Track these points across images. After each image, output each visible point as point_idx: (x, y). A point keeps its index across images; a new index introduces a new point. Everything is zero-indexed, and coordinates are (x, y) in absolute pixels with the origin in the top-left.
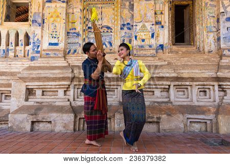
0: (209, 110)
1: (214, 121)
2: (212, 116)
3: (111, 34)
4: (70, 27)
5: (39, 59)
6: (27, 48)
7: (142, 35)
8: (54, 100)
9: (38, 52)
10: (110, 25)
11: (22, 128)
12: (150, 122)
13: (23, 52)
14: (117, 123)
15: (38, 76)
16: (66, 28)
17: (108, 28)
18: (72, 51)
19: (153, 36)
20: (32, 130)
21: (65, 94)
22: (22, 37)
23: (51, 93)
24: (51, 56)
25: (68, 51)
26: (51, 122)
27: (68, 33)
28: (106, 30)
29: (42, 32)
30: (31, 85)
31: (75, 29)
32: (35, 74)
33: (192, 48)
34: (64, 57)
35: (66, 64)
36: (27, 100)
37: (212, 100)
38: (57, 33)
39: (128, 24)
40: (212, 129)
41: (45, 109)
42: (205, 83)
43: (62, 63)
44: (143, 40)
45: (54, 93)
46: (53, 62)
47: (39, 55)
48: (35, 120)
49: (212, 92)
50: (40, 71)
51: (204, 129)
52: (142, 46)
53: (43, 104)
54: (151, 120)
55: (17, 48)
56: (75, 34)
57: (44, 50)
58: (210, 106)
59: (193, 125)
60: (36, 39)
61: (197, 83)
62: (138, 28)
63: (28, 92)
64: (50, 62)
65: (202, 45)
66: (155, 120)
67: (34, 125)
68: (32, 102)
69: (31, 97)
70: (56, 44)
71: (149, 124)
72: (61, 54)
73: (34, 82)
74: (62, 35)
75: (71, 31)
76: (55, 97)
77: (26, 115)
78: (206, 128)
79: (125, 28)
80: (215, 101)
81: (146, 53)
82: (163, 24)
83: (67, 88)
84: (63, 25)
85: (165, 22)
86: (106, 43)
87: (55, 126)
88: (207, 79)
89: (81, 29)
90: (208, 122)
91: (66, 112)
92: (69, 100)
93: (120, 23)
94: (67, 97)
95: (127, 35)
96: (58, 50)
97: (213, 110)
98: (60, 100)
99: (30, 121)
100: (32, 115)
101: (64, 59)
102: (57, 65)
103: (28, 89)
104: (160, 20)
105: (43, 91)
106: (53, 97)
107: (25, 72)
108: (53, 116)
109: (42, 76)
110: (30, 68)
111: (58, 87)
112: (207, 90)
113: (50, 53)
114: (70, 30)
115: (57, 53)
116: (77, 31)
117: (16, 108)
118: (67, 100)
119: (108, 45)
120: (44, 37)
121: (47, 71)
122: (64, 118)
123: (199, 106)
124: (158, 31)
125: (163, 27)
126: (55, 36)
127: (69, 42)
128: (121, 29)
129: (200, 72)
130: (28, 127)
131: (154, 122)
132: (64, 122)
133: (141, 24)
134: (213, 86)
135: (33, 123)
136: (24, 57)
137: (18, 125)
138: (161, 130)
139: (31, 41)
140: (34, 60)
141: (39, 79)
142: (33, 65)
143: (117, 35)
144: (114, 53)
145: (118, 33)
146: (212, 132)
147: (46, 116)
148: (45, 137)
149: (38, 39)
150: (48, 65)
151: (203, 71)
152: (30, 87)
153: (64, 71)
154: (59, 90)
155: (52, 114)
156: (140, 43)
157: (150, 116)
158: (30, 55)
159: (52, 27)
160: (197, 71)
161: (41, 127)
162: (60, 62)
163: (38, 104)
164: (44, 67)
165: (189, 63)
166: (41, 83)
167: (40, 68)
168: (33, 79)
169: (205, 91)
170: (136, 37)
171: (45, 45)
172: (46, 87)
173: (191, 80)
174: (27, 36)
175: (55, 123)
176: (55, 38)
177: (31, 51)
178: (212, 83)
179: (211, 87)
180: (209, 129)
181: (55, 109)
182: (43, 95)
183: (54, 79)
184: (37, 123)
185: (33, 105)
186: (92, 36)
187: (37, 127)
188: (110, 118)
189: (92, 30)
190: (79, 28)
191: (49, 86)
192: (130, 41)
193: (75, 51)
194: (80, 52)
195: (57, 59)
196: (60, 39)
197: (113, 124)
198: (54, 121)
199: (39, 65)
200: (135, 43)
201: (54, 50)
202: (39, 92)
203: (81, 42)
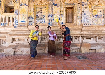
0: (78, 45)
1: (80, 49)
2: (79, 47)
3: (45, 18)
4: (30, 15)
6: (13, 23)
7: (56, 19)
8: (23, 43)
9: (17, 25)
10: (45, 15)
11: (10, 54)
13: (11, 24)
15: (16, 33)
16: (28, 16)
17: (44, 16)
18: (30, 24)
19: (59, 19)
20: (14, 54)
21: (28, 40)
22: (11, 19)
23: (22, 40)
24: (22, 26)
27: (29, 17)
28: (43, 17)
29: (19, 17)
30: (14, 37)
31: (32, 16)
33: (73, 24)
34: (27, 26)
35: (28, 29)
36: (12, 42)
37: (79, 41)
38: (25, 17)
39: (51, 15)
40: (79, 51)
41: (19, 46)
42: (77, 36)
43: (26, 29)
47: (18, 26)
48: (15, 50)
49: (79, 39)
50: (17, 32)
52: (56, 23)
53: (19, 44)
54: (59, 49)
55: (9, 23)
57: (19, 24)
58: (79, 43)
59: (73, 50)
60: (16, 20)
61: (75, 36)
62: (54, 16)
65: (76, 23)
66: (60, 49)
68: (14, 43)
70: (24, 22)
72: (26, 25)
75: (30, 17)
77: (11, 49)
78: (77, 51)
79: (50, 16)
80: (80, 42)
81: (57, 25)
82: (63, 15)
83: (28, 38)
84: (27, 14)
85: (64, 15)
86: (43, 22)
87: (23, 52)
88: (78, 34)
90: (78, 49)
91: (28, 47)
92: (29, 42)
93: (48, 14)
94: (28, 41)
95: (51, 19)
96: (25, 24)
97: (80, 45)
98: (26, 43)
99: (13, 51)
100: (14, 48)
101: (27, 27)
102: (24, 29)
103: (12, 38)
104: (62, 14)
105: (19, 39)
106: (23, 41)
107: (11, 32)
108: (23, 49)
109: (18, 33)
110: (13, 31)
111: (24, 37)
112: (78, 38)
116: (32, 17)
117: (8, 46)
119: (44, 22)
120: (19, 18)
121: (20, 32)
122: (27, 49)
123: (75, 44)
124: (62, 18)
125: (63, 16)
126: (23, 18)
127: (29, 21)
128: (49, 16)
129: (75, 32)
130: (12, 53)
132: (27, 51)
133: (55, 15)
134: (80, 37)
135: (14, 51)
136: (12, 26)
137: (8, 53)
138: (62, 52)
139: (15, 20)
140: (16, 27)
141: (17, 35)
142: (15, 29)
144: (46, 25)
145: (47, 18)
146: (79, 52)
147: (20, 49)
150: (21, 29)
151: (77, 32)
152: (13, 38)
153: (27, 32)
154: (25, 39)
157: (58, 47)
158: (14, 26)
160: (74, 32)
163: (17, 44)
164: (19, 30)
165: (72, 29)
167: (17, 30)
168: (14, 35)
169: (77, 39)
170: (54, 20)
171: (20, 22)
174: (13, 18)
175: (23, 51)
177: (15, 24)
178: (79, 36)
179: (79, 37)
180: (78, 52)
181: (23, 46)
182: (19, 41)
183: (23, 35)
184: (16, 52)
185: (15, 45)
186: (38, 19)
187: (16, 53)
188: (44, 49)
189: (38, 17)
190: (33, 16)
191: (21, 38)
192: (52, 21)
193: (32, 24)
194: (33, 25)
195: (24, 27)
196: (26, 20)
197: (45, 51)
198: (23, 50)
199: (17, 29)
200: (53, 22)
201: (23, 24)
202: (17, 40)
203: (34, 21)
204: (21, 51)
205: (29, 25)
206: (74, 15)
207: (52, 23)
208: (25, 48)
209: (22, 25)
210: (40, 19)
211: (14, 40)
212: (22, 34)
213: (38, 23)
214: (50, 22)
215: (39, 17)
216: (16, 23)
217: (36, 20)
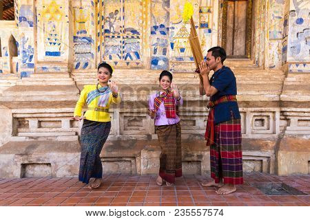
0: (267, 145)
1: (273, 159)
2: (269, 153)
3: (139, 40)
4: (78, 29)
5: (32, 76)
6: (16, 59)
7: (180, 42)
8: (56, 134)
9: (31, 66)
10: (136, 28)
11: (7, 174)
12: (189, 162)
13: (9, 65)
14: (143, 164)
15: (28, 99)
16: (70, 30)
17: (134, 31)
18: (82, 65)
20: (23, 176)
21: (72, 126)
22: (5, 43)
23: (52, 124)
24: (50, 70)
25: (75, 64)
26: (50, 164)
27: (75, 37)
28: (131, 34)
29: (36, 36)
30: (22, 112)
31: (85, 32)
32: (23, 96)
33: (248, 63)
34: (70, 73)
35: (72, 83)
36: (15, 133)
37: (271, 131)
38: (57, 37)
39: (162, 26)
40: (269, 169)
41: (41, 147)
42: (263, 109)
43: (65, 80)
44: (182, 50)
45: (56, 124)
46: (51, 79)
47: (32, 70)
48: (26, 162)
49: (271, 121)
50: (31, 93)
51: (258, 168)
52: (181, 59)
53: (39, 139)
54: (189, 159)
55: (0, 59)
56: (86, 40)
57: (38, 62)
58: (268, 139)
59: (245, 163)
60: (26, 47)
61: (253, 109)
62: (176, 31)
63: (16, 124)
64: (48, 79)
65: (261, 58)
66: (195, 158)
67: (27, 169)
68: (23, 137)
69: (22, 130)
70: (57, 54)
71: (187, 164)
72: (64, 69)
73: (23, 108)
74: (65, 38)
75: (79, 35)
76: (58, 129)
77: (12, 156)
78: (262, 167)
79: (158, 32)
80: (274, 133)
81: (185, 68)
82: (210, 27)
84: (66, 25)
85: (213, 24)
86: (132, 54)
87: (56, 169)
88: (266, 104)
89: (93, 31)
90: (265, 160)
91: (73, 150)
92: (76, 134)
93: (150, 24)
94: (75, 129)
95: (160, 43)
96: (60, 63)
97: (271, 144)
98: (65, 134)
99: (19, 164)
100: (22, 155)
101: (68, 76)
102: (57, 83)
103: (15, 118)
104: (207, 21)
105: (40, 122)
106: (54, 129)
107: (9, 94)
108: (54, 156)
109: (35, 99)
110: (17, 88)
111: (60, 115)
112: (265, 118)
113: (47, 66)
114: (78, 33)
115: (58, 66)
116: (87, 35)
118: (74, 133)
119: (134, 57)
120: (36, 41)
121: (41, 93)
122: (69, 159)
123: (254, 140)
124: (204, 37)
125: (210, 31)
126: (54, 41)
127: (77, 51)
128: (152, 33)
129: (258, 93)
130: (17, 172)
131: (194, 161)
132: (69, 164)
133: (179, 27)
134: (274, 112)
135: (24, 166)
136: (12, 72)
137: (2, 170)
138: (202, 172)
139: (20, 49)
140: (26, 76)
141: (30, 104)
142: (20, 83)
143: (146, 41)
144: (142, 68)
145: (148, 39)
146: (269, 172)
147: (42, 156)
149: (30, 47)
150: (44, 84)
151: (262, 93)
152: (18, 116)
153: (68, 92)
154: (62, 120)
155: (51, 154)
156: (177, 53)
157: (189, 153)
158: (20, 70)
159: (49, 28)
160: (254, 93)
161: (37, 171)
162: (62, 79)
163: (32, 140)
164: (37, 86)
165: (244, 82)
166: (35, 110)
167: (31, 88)
168: (21, 104)
169: (262, 120)
170: (172, 45)
171: (40, 56)
172: (43, 115)
173: (245, 105)
174: (13, 42)
175: (57, 166)
176: (55, 44)
177: (21, 64)
178: (272, 109)
179: (271, 115)
180: (265, 169)
181: (56, 147)
182: (40, 127)
183: (54, 104)
184: (30, 167)
185: (24, 142)
186: (110, 43)
187: (30, 171)
188: (134, 158)
189: (111, 35)
190: (91, 30)
191: (47, 115)
192: (165, 52)
193: (86, 64)
194: (93, 66)
195: (58, 75)
196: (62, 45)
197: (138, 164)
198: (55, 163)
199: (30, 84)
200: (171, 53)
201: (53, 62)
202: (33, 123)
203: (93, 51)
204: (49, 164)
205: (77, 66)
206: (257, 27)
207: (166, 60)
208: (64, 154)
209: (50, 68)
210: (117, 42)
211: (20, 125)
212: (48, 99)
213: (110, 58)
214: (159, 54)
215: (116, 35)
216: (27, 62)
217: (102, 48)
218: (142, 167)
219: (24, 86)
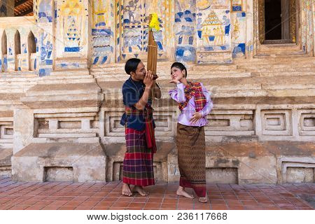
3: (161, 29)
4: (96, 21)
5: (52, 74)
6: (34, 56)
7: (209, 30)
8: (77, 135)
9: (49, 62)
11: (30, 177)
12: (223, 168)
13: (27, 62)
14: (171, 170)
15: (50, 99)
18: (100, 59)
19: (227, 31)
20: (45, 179)
21: (92, 126)
22: (24, 40)
23: (71, 125)
24: (70, 67)
25: (94, 58)
26: (71, 167)
27: (93, 30)
29: (54, 31)
30: (43, 112)
31: (104, 24)
32: (45, 96)
33: (293, 48)
34: (89, 69)
35: (92, 81)
36: (36, 135)
38: (77, 32)
39: (187, 12)
41: (63, 149)
43: (85, 78)
44: (212, 38)
45: (75, 125)
46: (71, 77)
47: (51, 66)
48: (49, 165)
50: (53, 93)
51: (310, 178)
52: (210, 48)
53: (60, 141)
54: (223, 165)
55: (19, 56)
56: (104, 32)
57: (58, 59)
60: (45, 42)
63: (37, 124)
64: (68, 77)
65: (309, 43)
66: (230, 165)
67: (49, 172)
68: (43, 138)
69: (42, 130)
70: (76, 49)
71: (220, 171)
72: (84, 65)
73: (44, 108)
74: (84, 33)
75: (98, 28)
76: (77, 130)
77: (35, 158)
78: (313, 176)
79: (183, 19)
81: (216, 58)
82: (244, 9)
83: (95, 117)
84: (85, 19)
85: (248, 7)
87: (78, 174)
89: (112, 23)
91: (94, 153)
92: (97, 135)
93: (174, 11)
94: (95, 130)
95: (186, 31)
96: (79, 58)
98: (85, 135)
99: (42, 167)
100: (45, 157)
101: (87, 72)
102: (78, 81)
103: (36, 119)
104: (239, 3)
105: (59, 122)
106: (74, 130)
107: (32, 94)
108: (75, 159)
109: (57, 99)
110: (39, 88)
111: (80, 115)
113: (67, 63)
114: (96, 25)
115: (78, 63)
116: (107, 27)
117: (21, 147)
118: (95, 135)
120: (55, 37)
121: (63, 92)
122: (91, 162)
123: (302, 143)
124: (237, 22)
125: (244, 15)
126: (73, 36)
127: (95, 45)
128: (176, 20)
129: (305, 87)
130: (39, 175)
131: (229, 168)
132: (92, 168)
133: (208, 12)
135: (46, 169)
136: (30, 70)
137: (24, 173)
138: (240, 180)
139: (39, 45)
140: (44, 74)
141: (52, 104)
142: (42, 82)
143: (169, 30)
144: (166, 60)
145: (172, 28)
147: (65, 158)
148: (63, 191)
149: (48, 42)
150: (65, 82)
152: (39, 116)
153: (90, 91)
154: (82, 120)
155: (73, 157)
156: (206, 43)
157: (223, 158)
158: (39, 67)
159: (68, 23)
160: (300, 87)
161: (59, 175)
162: (83, 77)
163: (52, 141)
164: (59, 85)
165: (288, 74)
166: (56, 110)
167: (53, 87)
168: (43, 105)
169: (313, 118)
170: (200, 34)
171: (59, 52)
172: (64, 115)
173: (290, 101)
174: (32, 38)
175: (79, 170)
176: (74, 39)
177: (39, 61)
181: (78, 149)
182: (59, 127)
183: (75, 104)
184: (52, 170)
185: (46, 144)
186: (130, 34)
187: (51, 174)
188: (160, 163)
189: (131, 25)
190: (110, 22)
191: (67, 115)
192: (191, 41)
193: (105, 58)
194: (113, 60)
195: (78, 72)
196: (81, 40)
197: (165, 171)
198: (77, 166)
199: (51, 82)
200: (198, 43)
201: (72, 58)
202: (53, 124)
203: (113, 44)
205: (96, 60)
207: (192, 50)
208: (86, 157)
209: (69, 64)
210: (137, 32)
211: (40, 125)
212: (70, 99)
213: (130, 50)
214: (185, 44)
215: (136, 25)
216: (46, 58)
217: (122, 40)
218: (169, 174)
219: (46, 85)
